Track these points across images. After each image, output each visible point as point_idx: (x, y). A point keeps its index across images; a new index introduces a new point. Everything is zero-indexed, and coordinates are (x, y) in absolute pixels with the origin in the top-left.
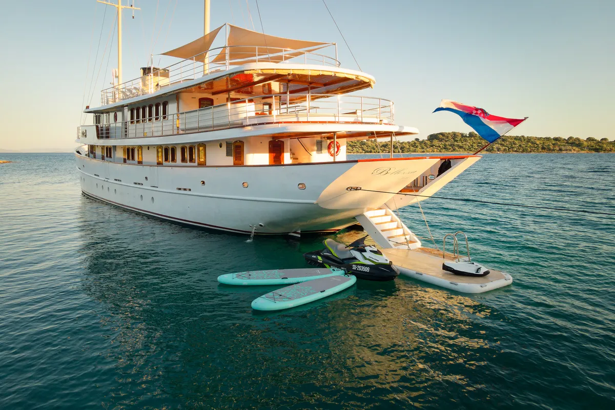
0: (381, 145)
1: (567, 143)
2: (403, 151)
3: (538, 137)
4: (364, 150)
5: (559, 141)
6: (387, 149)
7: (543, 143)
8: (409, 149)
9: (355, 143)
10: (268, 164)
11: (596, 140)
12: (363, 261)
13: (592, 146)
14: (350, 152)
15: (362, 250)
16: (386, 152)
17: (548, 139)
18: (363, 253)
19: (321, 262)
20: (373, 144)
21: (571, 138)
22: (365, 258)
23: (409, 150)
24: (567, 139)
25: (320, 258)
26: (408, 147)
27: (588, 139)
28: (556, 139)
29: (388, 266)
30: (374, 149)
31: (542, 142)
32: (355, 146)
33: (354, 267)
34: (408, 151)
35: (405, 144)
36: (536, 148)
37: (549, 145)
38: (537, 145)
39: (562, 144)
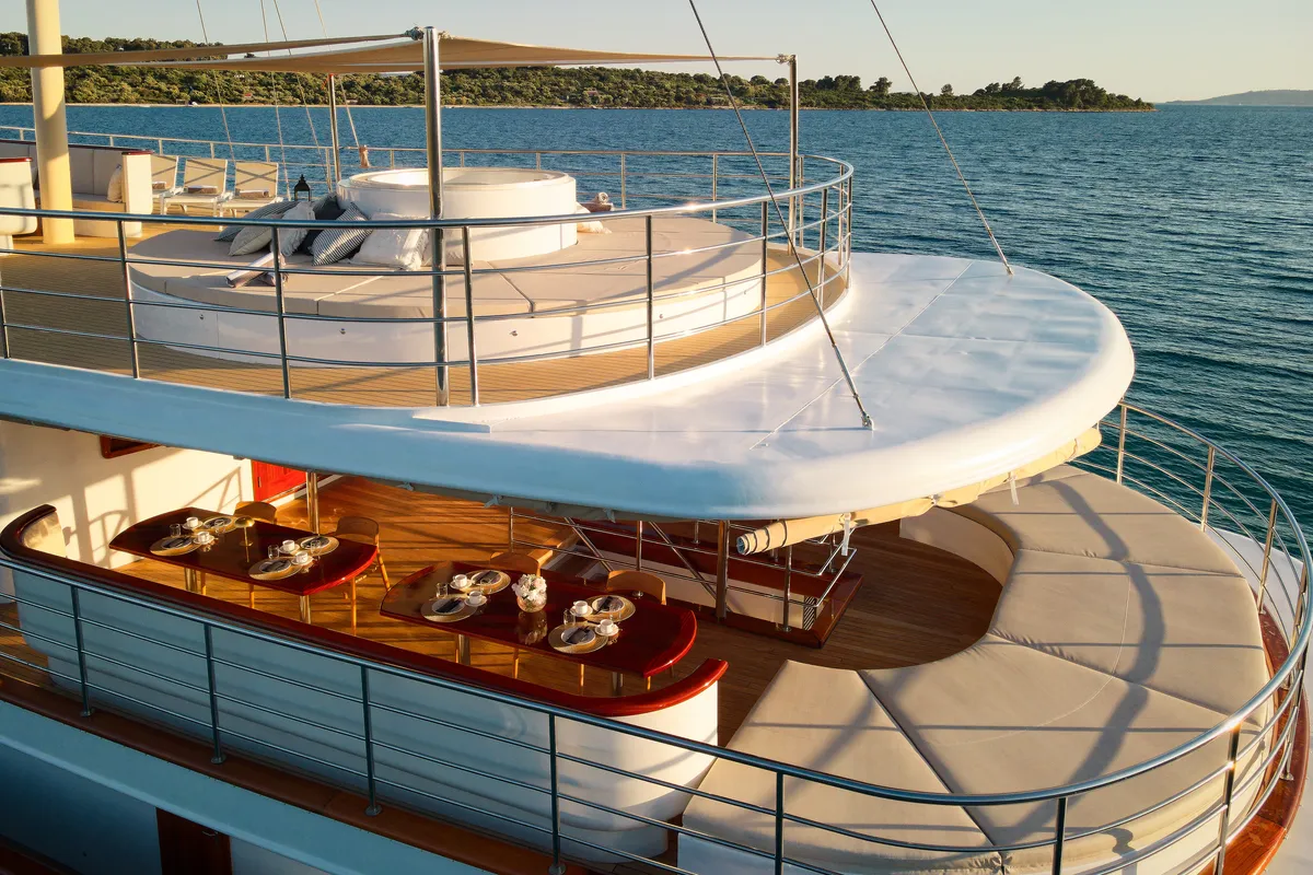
1: (720, 87)
3: (666, 72)
4: (298, 97)
5: (705, 82)
6: (355, 95)
7: (678, 87)
9: (274, 77)
11: (768, 83)
13: (763, 96)
14: (263, 102)
16: (351, 103)
17: (685, 78)
20: (320, 81)
21: (725, 76)
24: (718, 78)
27: (753, 79)
31: (675, 85)
36: (665, 97)
37: (688, 92)
38: (666, 90)
39: (711, 89)
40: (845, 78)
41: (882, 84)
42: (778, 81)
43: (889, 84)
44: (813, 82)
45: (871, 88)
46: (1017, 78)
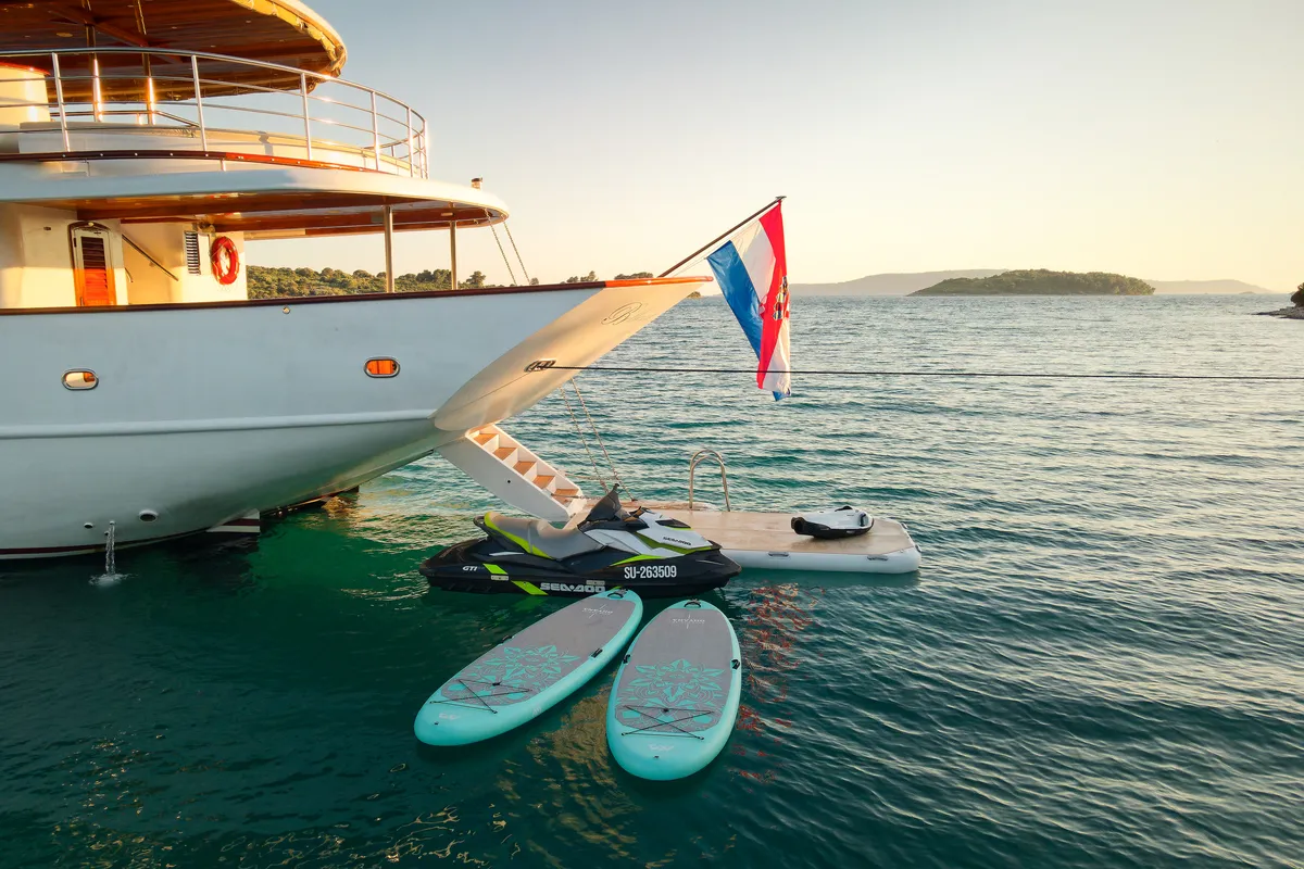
1: (323, 280)
3: (266, 267)
5: (308, 276)
7: (279, 280)
10: (72, 303)
11: (370, 276)
12: (646, 552)
13: (366, 288)
15: (634, 526)
17: (287, 272)
18: (641, 532)
19: (506, 578)
21: (327, 271)
22: (652, 544)
24: (320, 272)
25: (494, 569)
27: (356, 273)
28: (301, 272)
29: (714, 552)
31: (276, 278)
33: (630, 574)
36: (266, 289)
37: (290, 284)
38: (267, 283)
39: (313, 282)
40: (442, 272)
41: (477, 277)
42: (379, 275)
43: (483, 277)
44: (413, 276)
45: (468, 280)
46: (592, 273)
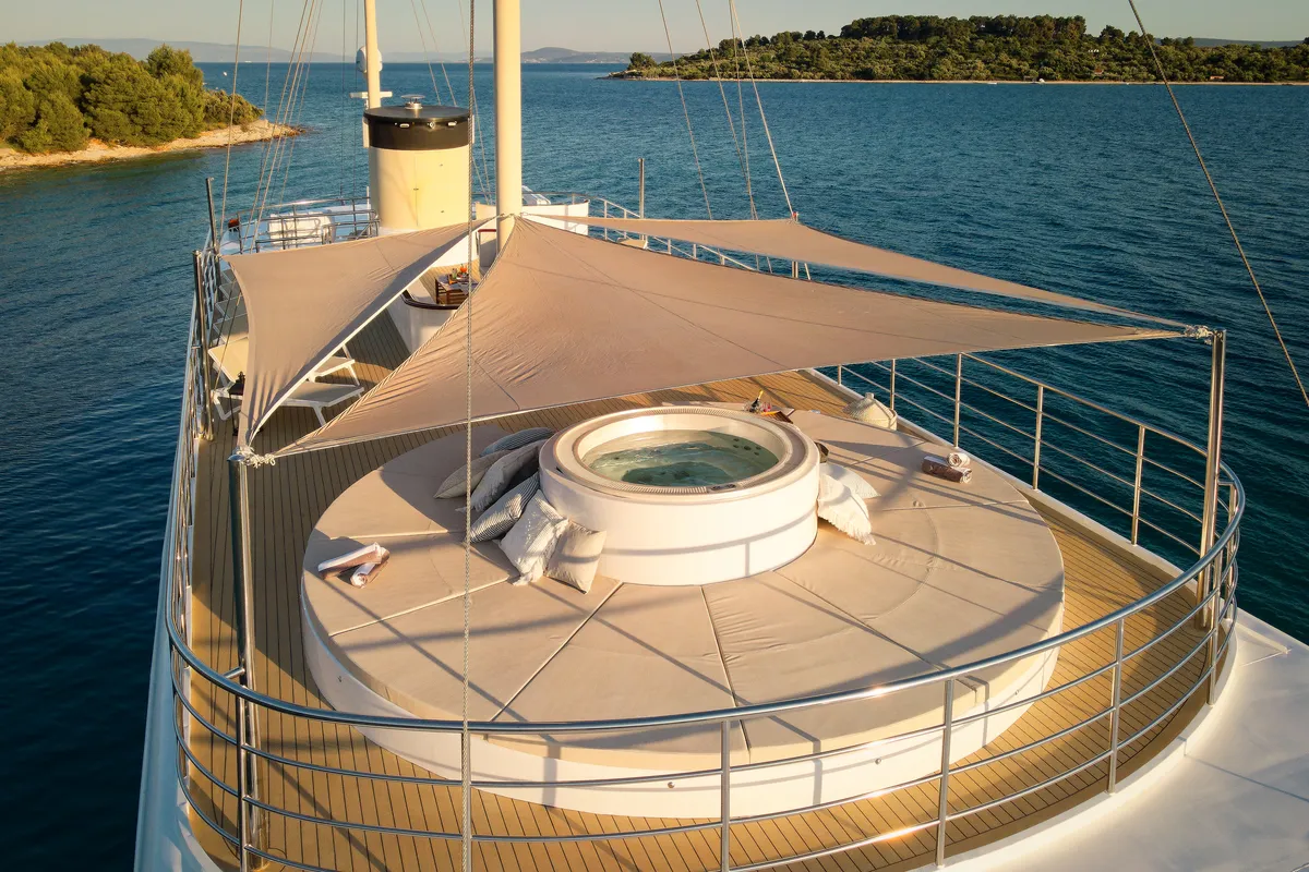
0: (1203, 56)
2: (1267, 75)
4: (1154, 73)
6: (1222, 71)
8: (1283, 70)
9: (1131, 51)
14: (1114, 79)
16: (1216, 80)
20: (1182, 55)
23: (1285, 75)
26: (1284, 63)
30: (1183, 70)
32: (1129, 59)
34: (1281, 78)
35: (1276, 54)
